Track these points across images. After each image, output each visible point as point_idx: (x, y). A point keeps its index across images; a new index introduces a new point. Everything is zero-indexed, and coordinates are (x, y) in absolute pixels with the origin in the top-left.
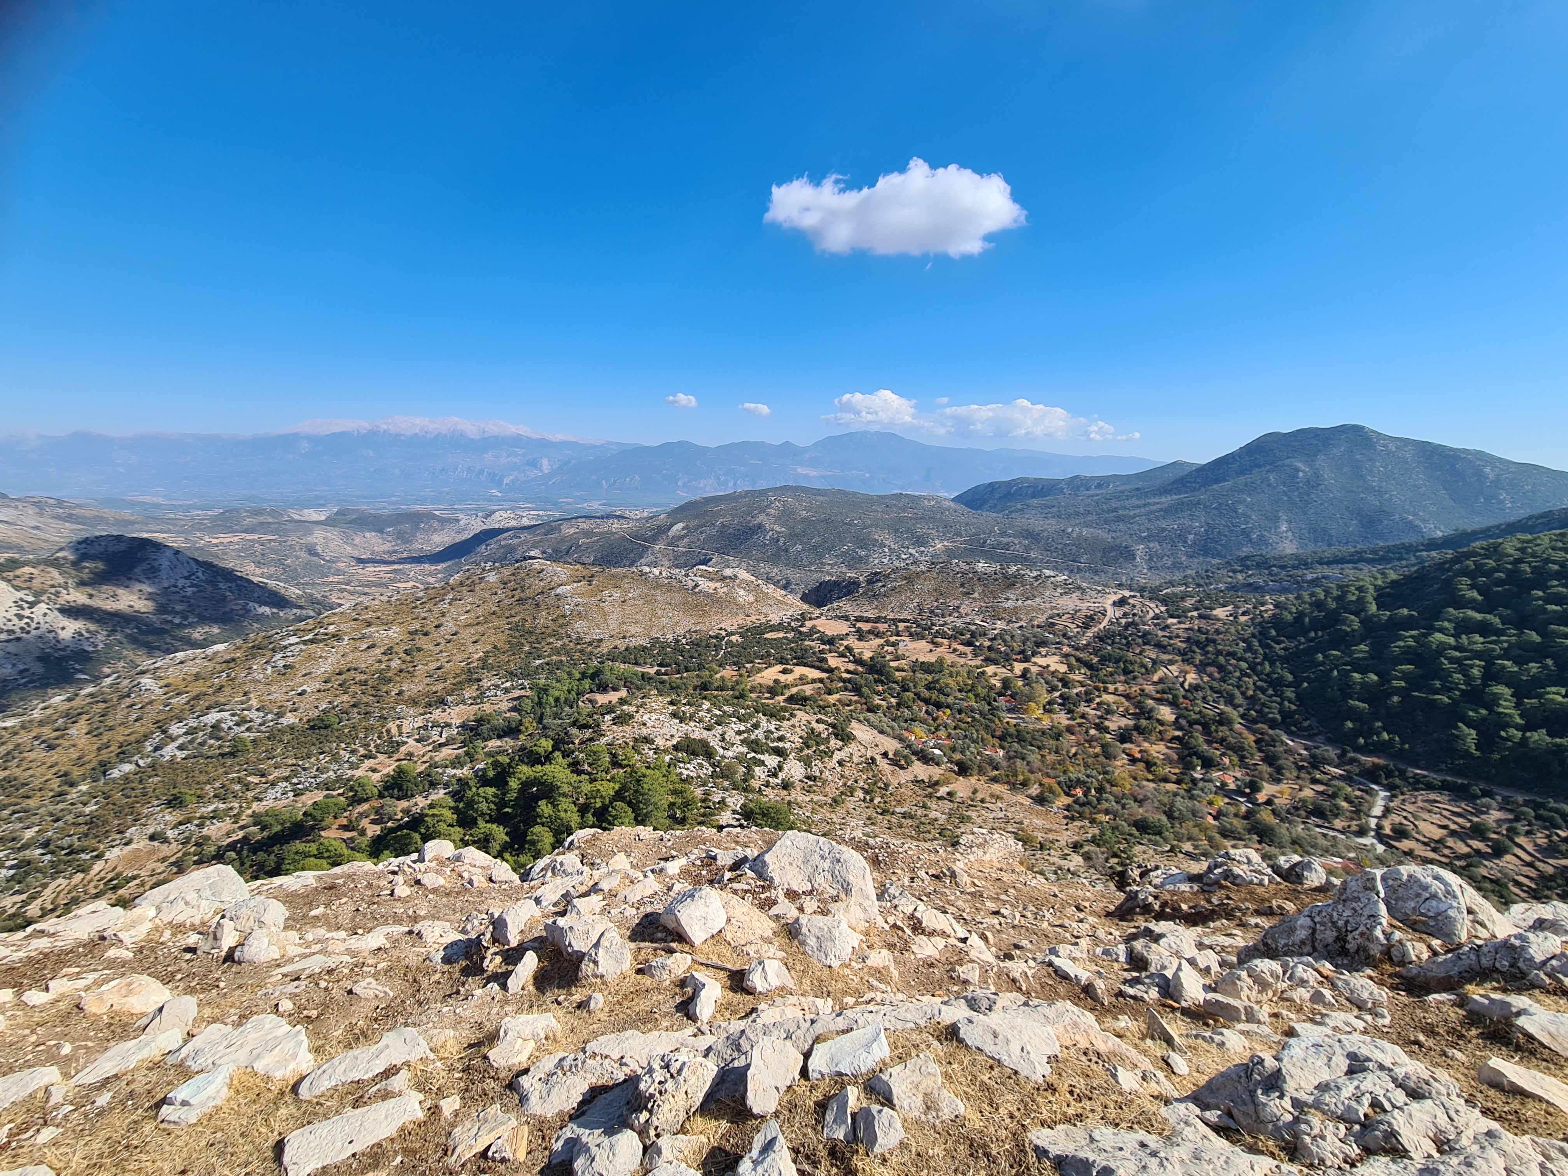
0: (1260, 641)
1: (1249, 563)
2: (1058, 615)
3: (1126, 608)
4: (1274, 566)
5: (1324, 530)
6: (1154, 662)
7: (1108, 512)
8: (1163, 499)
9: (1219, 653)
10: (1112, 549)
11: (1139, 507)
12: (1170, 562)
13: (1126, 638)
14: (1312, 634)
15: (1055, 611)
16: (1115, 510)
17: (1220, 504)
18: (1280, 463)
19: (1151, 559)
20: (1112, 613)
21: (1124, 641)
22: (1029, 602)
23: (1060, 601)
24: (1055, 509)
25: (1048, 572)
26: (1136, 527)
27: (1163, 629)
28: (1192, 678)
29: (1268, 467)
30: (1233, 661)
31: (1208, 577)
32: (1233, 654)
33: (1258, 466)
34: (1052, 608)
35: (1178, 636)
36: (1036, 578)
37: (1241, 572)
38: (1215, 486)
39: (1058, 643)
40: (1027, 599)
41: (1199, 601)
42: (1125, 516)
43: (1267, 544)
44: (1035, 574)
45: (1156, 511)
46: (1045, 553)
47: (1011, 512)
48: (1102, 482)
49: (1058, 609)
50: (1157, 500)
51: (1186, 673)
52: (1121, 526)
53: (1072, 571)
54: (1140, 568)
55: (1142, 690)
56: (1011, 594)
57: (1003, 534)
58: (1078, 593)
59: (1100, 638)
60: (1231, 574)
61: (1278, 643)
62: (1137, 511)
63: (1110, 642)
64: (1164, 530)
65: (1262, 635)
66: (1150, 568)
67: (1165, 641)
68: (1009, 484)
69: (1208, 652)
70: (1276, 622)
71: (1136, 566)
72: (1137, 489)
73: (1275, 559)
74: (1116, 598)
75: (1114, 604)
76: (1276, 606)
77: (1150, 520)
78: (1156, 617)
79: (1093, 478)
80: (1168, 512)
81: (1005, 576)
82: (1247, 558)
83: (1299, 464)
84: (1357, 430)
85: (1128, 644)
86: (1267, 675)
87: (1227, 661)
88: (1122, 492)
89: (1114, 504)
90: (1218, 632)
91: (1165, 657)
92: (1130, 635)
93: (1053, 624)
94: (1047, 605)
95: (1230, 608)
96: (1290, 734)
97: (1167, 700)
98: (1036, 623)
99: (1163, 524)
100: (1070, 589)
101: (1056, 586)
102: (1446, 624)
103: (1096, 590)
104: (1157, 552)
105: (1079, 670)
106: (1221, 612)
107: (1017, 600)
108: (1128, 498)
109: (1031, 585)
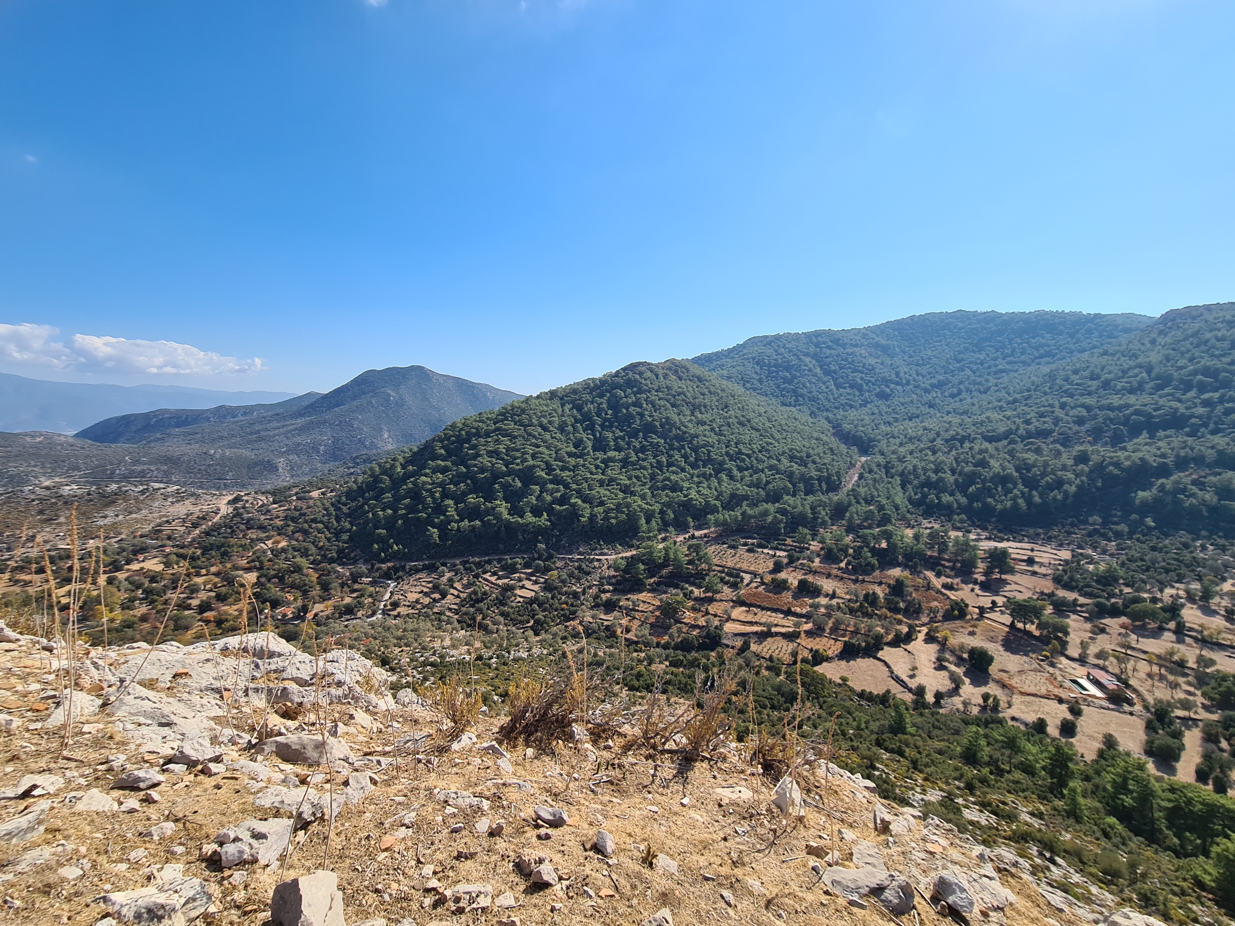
0: (335, 507)
2: (167, 522)
3: (240, 504)
7: (251, 434)
8: (299, 421)
9: (306, 522)
10: (256, 464)
11: (278, 428)
12: (308, 470)
13: (231, 527)
15: (165, 519)
16: (258, 432)
17: (341, 422)
18: (378, 391)
19: (292, 469)
20: (225, 509)
21: (229, 531)
22: (134, 516)
23: (171, 509)
25: (157, 485)
26: (276, 444)
27: (265, 514)
29: (371, 394)
30: (314, 525)
32: (314, 521)
33: (363, 393)
34: (160, 517)
35: (278, 517)
36: (142, 492)
38: (336, 409)
39: (161, 546)
40: (131, 513)
41: (302, 488)
42: (267, 436)
44: (141, 488)
45: (292, 430)
47: (149, 442)
48: (247, 410)
49: (167, 516)
50: (293, 422)
52: (263, 445)
54: (283, 477)
55: (234, 565)
56: (110, 512)
58: (192, 499)
59: (207, 533)
62: (277, 432)
63: (216, 533)
64: (299, 444)
66: (293, 475)
67: (266, 523)
69: (298, 524)
71: (279, 476)
72: (277, 415)
74: (231, 497)
75: (229, 503)
77: (288, 438)
78: (263, 506)
79: (237, 408)
80: (301, 430)
81: (103, 496)
82: (358, 456)
83: (390, 392)
84: (420, 369)
86: (335, 529)
87: (310, 526)
88: (264, 417)
89: (257, 427)
90: (308, 507)
91: (264, 535)
92: (235, 524)
93: (160, 531)
94: (155, 515)
95: (323, 489)
96: (342, 564)
97: (254, 567)
98: (139, 533)
99: (298, 440)
100: (183, 497)
101: (166, 497)
102: (428, 471)
103: (211, 494)
104: (296, 462)
105: (177, 564)
106: (315, 494)
107: (117, 516)
108: (269, 422)
109: (136, 499)
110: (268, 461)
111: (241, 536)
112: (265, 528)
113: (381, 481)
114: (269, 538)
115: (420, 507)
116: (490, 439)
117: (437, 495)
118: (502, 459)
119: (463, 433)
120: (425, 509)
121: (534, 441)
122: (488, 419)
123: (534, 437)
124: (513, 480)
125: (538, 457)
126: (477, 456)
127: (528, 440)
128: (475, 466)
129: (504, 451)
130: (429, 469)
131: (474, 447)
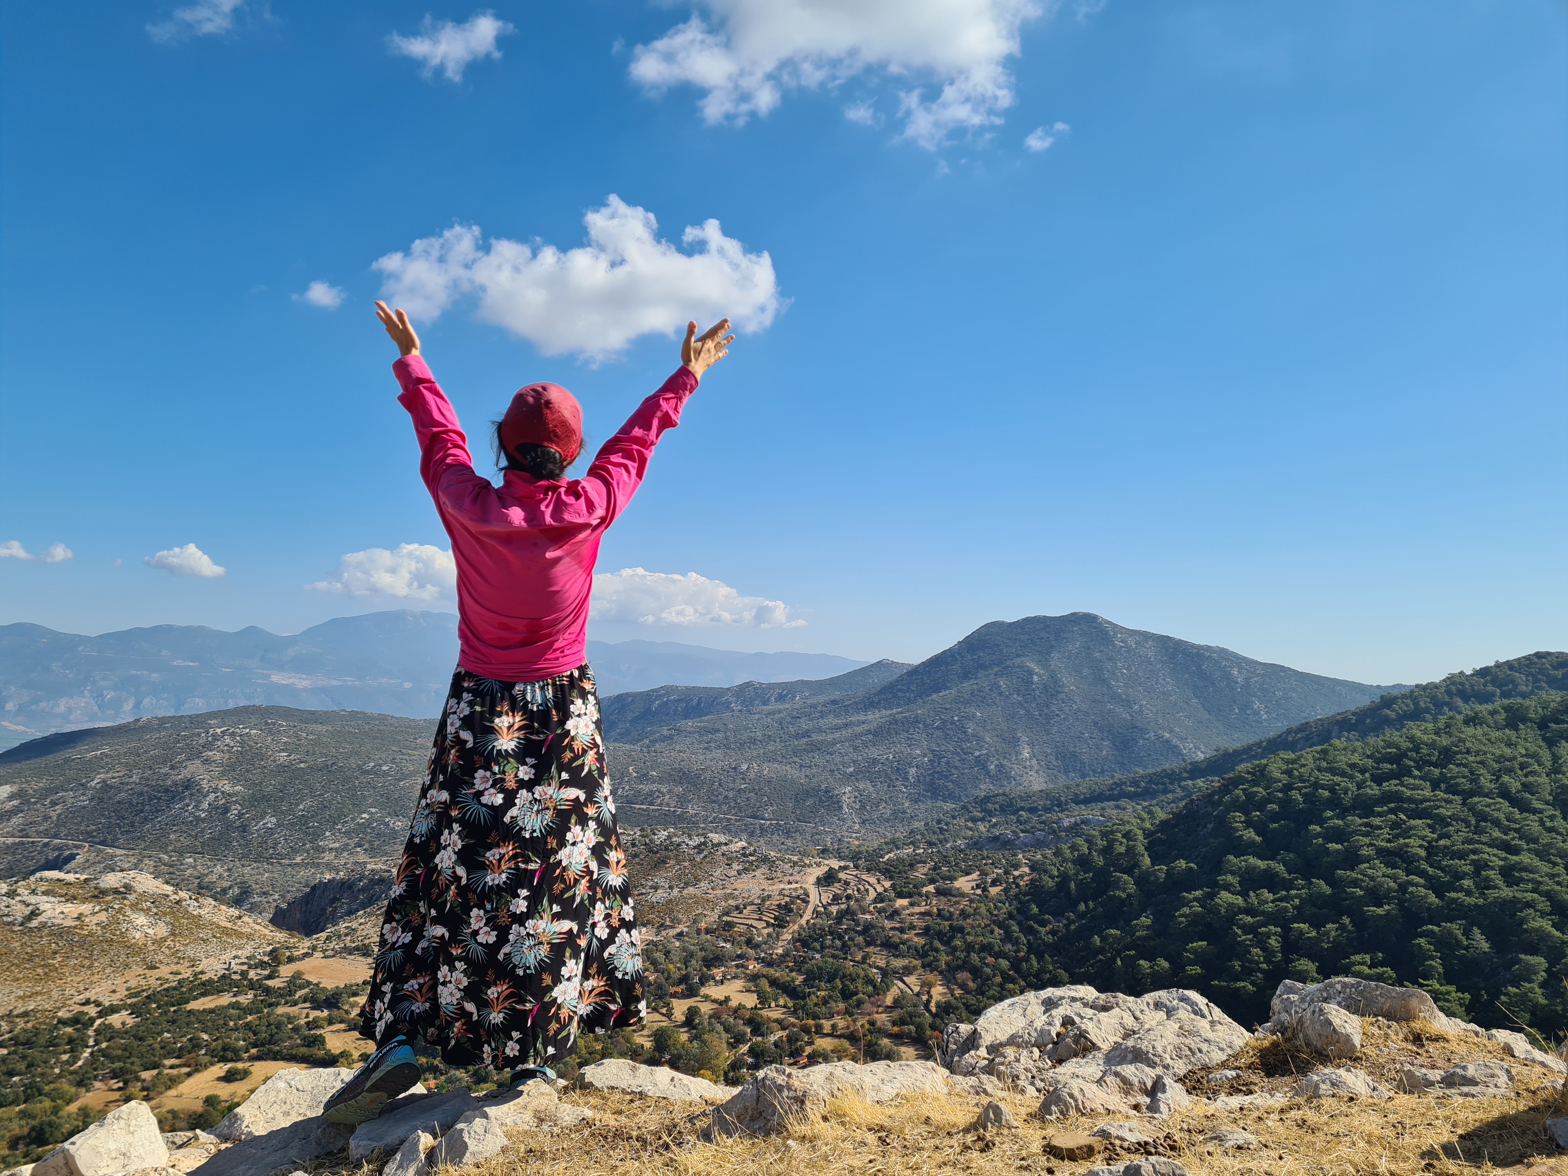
0: (1019, 924)
1: (990, 806)
2: (737, 908)
3: (836, 888)
4: (1022, 809)
5: (1074, 755)
6: (884, 972)
7: (797, 736)
8: (870, 716)
9: (970, 948)
10: (808, 794)
11: (838, 728)
12: (889, 812)
13: (841, 938)
14: (1082, 907)
15: (732, 902)
16: (807, 734)
17: (944, 722)
18: (1008, 663)
19: (863, 807)
20: (817, 897)
21: (838, 943)
22: (691, 890)
23: (738, 885)
24: (721, 735)
25: (716, 837)
26: (838, 759)
27: (891, 917)
28: (938, 992)
29: (996, 669)
30: (990, 960)
31: (941, 829)
32: (986, 948)
33: (983, 667)
34: (727, 897)
35: (912, 927)
36: (699, 848)
37: (982, 820)
38: (934, 696)
39: (740, 957)
40: (687, 885)
41: (934, 869)
42: (822, 742)
43: (1009, 778)
44: (696, 841)
45: (861, 734)
46: (709, 806)
47: (653, 742)
48: (785, 691)
49: (735, 898)
50: (862, 718)
51: (930, 985)
52: (818, 759)
53: (752, 834)
54: (849, 823)
55: (872, 1023)
56: (661, 880)
57: (643, 777)
58: (764, 869)
59: (804, 941)
60: (970, 824)
61: (1043, 924)
62: (837, 735)
63: (817, 945)
64: (875, 761)
65: (1021, 914)
66: (864, 822)
67: (896, 937)
68: (648, 696)
69: (955, 949)
70: (1035, 891)
71: (844, 820)
72: (834, 702)
73: (1021, 797)
74: (819, 872)
75: (819, 882)
76: (1033, 868)
77: (855, 748)
78: (880, 898)
79: (771, 686)
80: (879, 734)
81: (650, 849)
82: (987, 799)
83: (1032, 665)
84: (1089, 620)
85: (845, 947)
87: (982, 959)
88: (814, 706)
89: (805, 724)
90: (964, 914)
91: (898, 963)
92: (846, 931)
93: (729, 925)
94: (719, 892)
95: (975, 875)
97: (909, 1035)
98: (703, 925)
99: (873, 753)
100: (751, 863)
101: (730, 860)
102: (1230, 878)
103: (790, 861)
104: (869, 796)
105: (776, 1000)
106: (964, 883)
107: (671, 888)
108: (822, 715)
109: (692, 860)
110: (827, 791)
111: (859, 958)
112: (895, 947)
113: (1116, 885)
114: (908, 971)
115: (1237, 965)
116: (1377, 821)
117: (1273, 942)
118: (1422, 874)
119: (1295, 795)
120: (1247, 972)
121: (1496, 833)
122: (1353, 766)
123: (1496, 823)
124: (1467, 933)
125: (1521, 880)
126: (1352, 859)
127: (1478, 831)
128: (1355, 883)
129: (1423, 853)
130: (1233, 873)
131: (1339, 835)
